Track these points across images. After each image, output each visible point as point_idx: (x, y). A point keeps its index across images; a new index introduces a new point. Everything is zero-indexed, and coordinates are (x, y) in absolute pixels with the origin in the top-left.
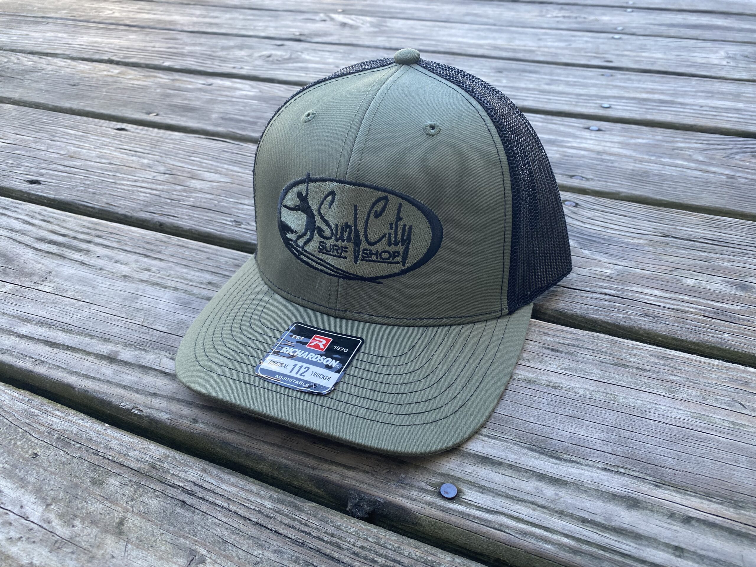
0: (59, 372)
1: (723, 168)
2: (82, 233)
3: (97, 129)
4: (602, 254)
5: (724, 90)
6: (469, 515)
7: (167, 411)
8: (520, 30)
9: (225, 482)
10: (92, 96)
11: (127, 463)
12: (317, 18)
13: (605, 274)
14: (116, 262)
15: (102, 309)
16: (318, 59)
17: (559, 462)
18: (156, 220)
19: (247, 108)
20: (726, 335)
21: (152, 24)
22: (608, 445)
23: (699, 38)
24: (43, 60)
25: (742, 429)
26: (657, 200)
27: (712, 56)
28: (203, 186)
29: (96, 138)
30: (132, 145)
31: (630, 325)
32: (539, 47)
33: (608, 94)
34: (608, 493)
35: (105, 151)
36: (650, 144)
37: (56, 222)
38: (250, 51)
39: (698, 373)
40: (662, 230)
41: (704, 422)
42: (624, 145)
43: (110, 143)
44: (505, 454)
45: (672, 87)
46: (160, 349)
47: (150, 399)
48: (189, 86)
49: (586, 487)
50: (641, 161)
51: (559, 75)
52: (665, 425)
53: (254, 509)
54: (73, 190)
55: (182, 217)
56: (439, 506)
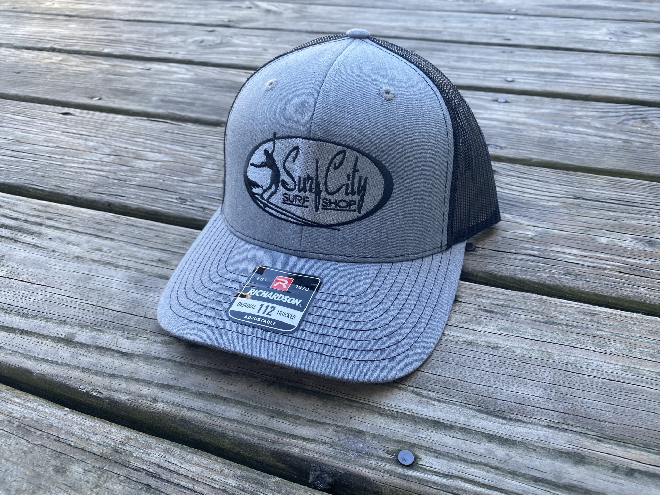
0: (17, 358)
1: (619, 133)
2: (33, 216)
3: (43, 114)
4: (522, 217)
5: (610, 63)
6: (427, 481)
7: (126, 391)
8: (427, 13)
9: (188, 462)
10: (37, 82)
11: (89, 448)
12: (243, 5)
13: (527, 236)
14: (68, 244)
15: (56, 291)
16: (247, 43)
17: (506, 422)
18: (105, 200)
19: (185, 91)
20: (642, 289)
21: (90, 14)
22: (549, 402)
23: (583, 17)
26: (565, 165)
27: (596, 33)
28: (148, 165)
29: (42, 122)
30: (78, 129)
31: (555, 284)
32: (445, 28)
33: (509, 69)
34: (554, 450)
35: (52, 135)
36: (552, 113)
37: (7, 206)
38: (183, 37)
39: (622, 327)
40: (573, 192)
41: (634, 374)
42: (530, 115)
43: (56, 127)
44: (455, 417)
45: (565, 61)
46: (116, 329)
47: (109, 381)
48: (129, 71)
49: (534, 445)
50: (546, 129)
51: (464, 52)
53: (219, 489)
54: (22, 173)
55: (129, 196)
56: (398, 473)
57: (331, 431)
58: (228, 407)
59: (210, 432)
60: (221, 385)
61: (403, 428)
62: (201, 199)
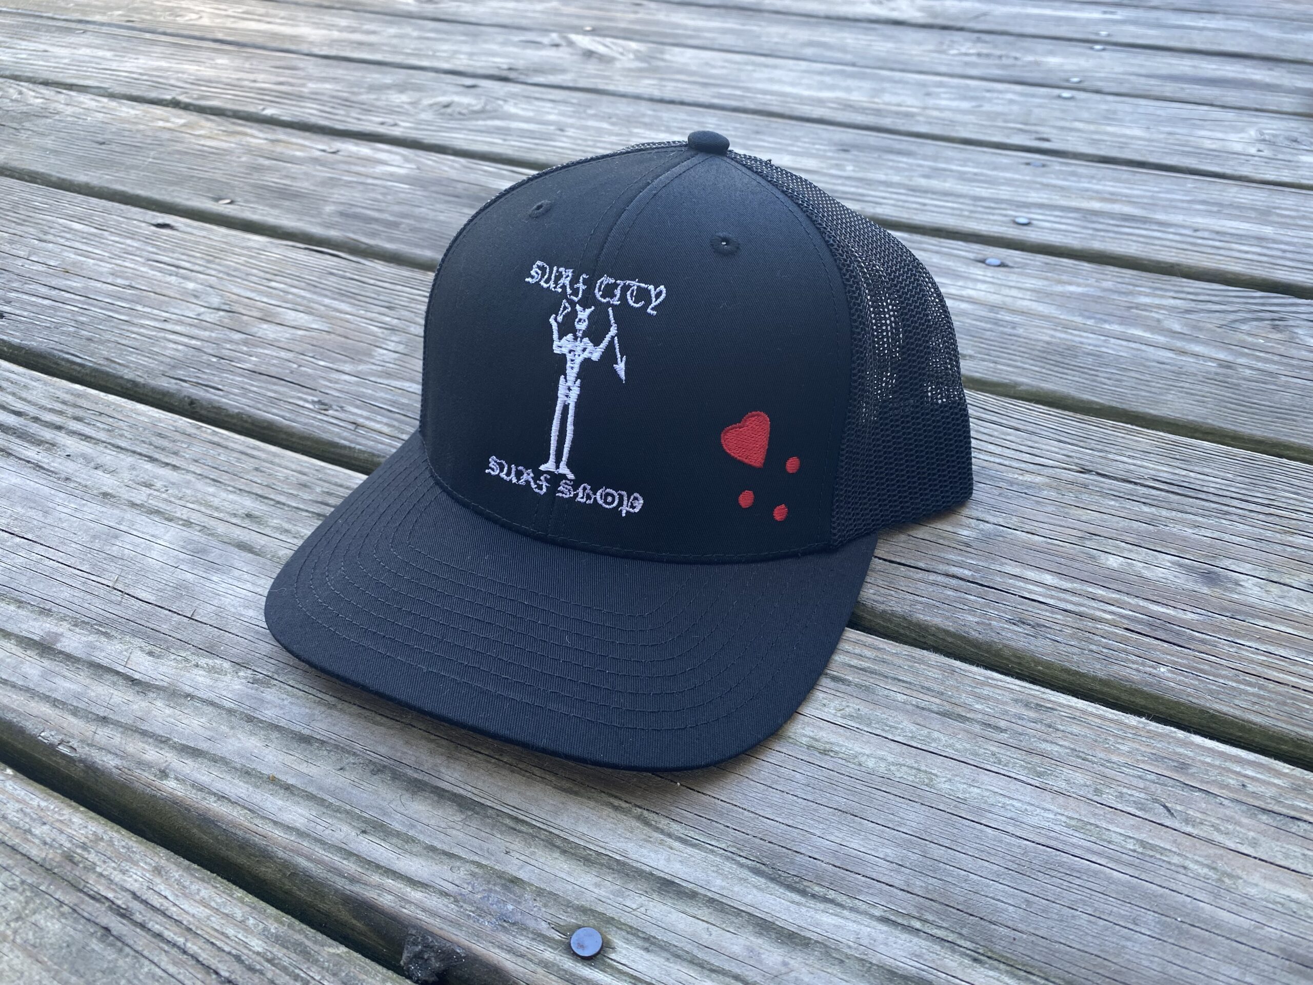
1: (1215, 346)
2: (52, 410)
3: (122, 223)
5: (1244, 201)
7: (118, 752)
8: (897, 75)
9: (188, 896)
10: (128, 163)
11: (25, 848)
12: (546, 40)
14: (96, 468)
15: (51, 553)
16: (531, 114)
17: (803, 900)
18: (185, 393)
19: (389, 198)
20: (1163, 669)
21: (260, 41)
22: (899, 872)
23: (1215, 103)
24: (63, 96)
25: (1158, 856)
26: (1082, 401)
27: (1233, 136)
28: (280, 335)
29: (117, 239)
30: (176, 255)
31: (988, 639)
32: (925, 108)
33: (1030, 200)
34: (880, 967)
35: (126, 264)
36: (1088, 295)
37: (11, 388)
38: (416, 95)
39: (1096, 741)
40: (1080, 459)
41: (1090, 838)
42: (1041, 295)
43: (138, 248)
44: (705, 878)
45: (1149, 191)
46: (134, 634)
47: (93, 728)
48: (298, 154)
49: (843, 952)
50: (1066, 327)
52: (1014, 840)
53: (229, 953)
54: (54, 331)
55: (230, 390)
56: (564, 970)
57: (462, 872)
58: (288, 804)
59: (244, 846)
60: (288, 760)
61: (599, 886)
62: (357, 407)
